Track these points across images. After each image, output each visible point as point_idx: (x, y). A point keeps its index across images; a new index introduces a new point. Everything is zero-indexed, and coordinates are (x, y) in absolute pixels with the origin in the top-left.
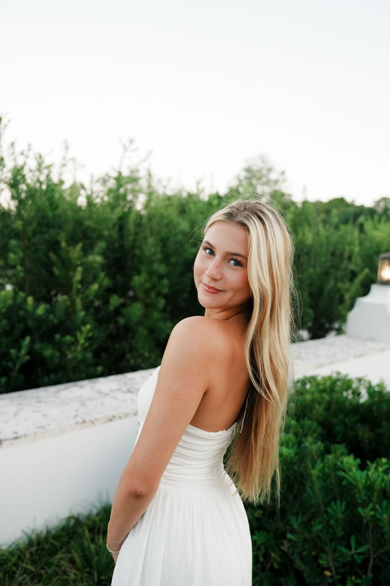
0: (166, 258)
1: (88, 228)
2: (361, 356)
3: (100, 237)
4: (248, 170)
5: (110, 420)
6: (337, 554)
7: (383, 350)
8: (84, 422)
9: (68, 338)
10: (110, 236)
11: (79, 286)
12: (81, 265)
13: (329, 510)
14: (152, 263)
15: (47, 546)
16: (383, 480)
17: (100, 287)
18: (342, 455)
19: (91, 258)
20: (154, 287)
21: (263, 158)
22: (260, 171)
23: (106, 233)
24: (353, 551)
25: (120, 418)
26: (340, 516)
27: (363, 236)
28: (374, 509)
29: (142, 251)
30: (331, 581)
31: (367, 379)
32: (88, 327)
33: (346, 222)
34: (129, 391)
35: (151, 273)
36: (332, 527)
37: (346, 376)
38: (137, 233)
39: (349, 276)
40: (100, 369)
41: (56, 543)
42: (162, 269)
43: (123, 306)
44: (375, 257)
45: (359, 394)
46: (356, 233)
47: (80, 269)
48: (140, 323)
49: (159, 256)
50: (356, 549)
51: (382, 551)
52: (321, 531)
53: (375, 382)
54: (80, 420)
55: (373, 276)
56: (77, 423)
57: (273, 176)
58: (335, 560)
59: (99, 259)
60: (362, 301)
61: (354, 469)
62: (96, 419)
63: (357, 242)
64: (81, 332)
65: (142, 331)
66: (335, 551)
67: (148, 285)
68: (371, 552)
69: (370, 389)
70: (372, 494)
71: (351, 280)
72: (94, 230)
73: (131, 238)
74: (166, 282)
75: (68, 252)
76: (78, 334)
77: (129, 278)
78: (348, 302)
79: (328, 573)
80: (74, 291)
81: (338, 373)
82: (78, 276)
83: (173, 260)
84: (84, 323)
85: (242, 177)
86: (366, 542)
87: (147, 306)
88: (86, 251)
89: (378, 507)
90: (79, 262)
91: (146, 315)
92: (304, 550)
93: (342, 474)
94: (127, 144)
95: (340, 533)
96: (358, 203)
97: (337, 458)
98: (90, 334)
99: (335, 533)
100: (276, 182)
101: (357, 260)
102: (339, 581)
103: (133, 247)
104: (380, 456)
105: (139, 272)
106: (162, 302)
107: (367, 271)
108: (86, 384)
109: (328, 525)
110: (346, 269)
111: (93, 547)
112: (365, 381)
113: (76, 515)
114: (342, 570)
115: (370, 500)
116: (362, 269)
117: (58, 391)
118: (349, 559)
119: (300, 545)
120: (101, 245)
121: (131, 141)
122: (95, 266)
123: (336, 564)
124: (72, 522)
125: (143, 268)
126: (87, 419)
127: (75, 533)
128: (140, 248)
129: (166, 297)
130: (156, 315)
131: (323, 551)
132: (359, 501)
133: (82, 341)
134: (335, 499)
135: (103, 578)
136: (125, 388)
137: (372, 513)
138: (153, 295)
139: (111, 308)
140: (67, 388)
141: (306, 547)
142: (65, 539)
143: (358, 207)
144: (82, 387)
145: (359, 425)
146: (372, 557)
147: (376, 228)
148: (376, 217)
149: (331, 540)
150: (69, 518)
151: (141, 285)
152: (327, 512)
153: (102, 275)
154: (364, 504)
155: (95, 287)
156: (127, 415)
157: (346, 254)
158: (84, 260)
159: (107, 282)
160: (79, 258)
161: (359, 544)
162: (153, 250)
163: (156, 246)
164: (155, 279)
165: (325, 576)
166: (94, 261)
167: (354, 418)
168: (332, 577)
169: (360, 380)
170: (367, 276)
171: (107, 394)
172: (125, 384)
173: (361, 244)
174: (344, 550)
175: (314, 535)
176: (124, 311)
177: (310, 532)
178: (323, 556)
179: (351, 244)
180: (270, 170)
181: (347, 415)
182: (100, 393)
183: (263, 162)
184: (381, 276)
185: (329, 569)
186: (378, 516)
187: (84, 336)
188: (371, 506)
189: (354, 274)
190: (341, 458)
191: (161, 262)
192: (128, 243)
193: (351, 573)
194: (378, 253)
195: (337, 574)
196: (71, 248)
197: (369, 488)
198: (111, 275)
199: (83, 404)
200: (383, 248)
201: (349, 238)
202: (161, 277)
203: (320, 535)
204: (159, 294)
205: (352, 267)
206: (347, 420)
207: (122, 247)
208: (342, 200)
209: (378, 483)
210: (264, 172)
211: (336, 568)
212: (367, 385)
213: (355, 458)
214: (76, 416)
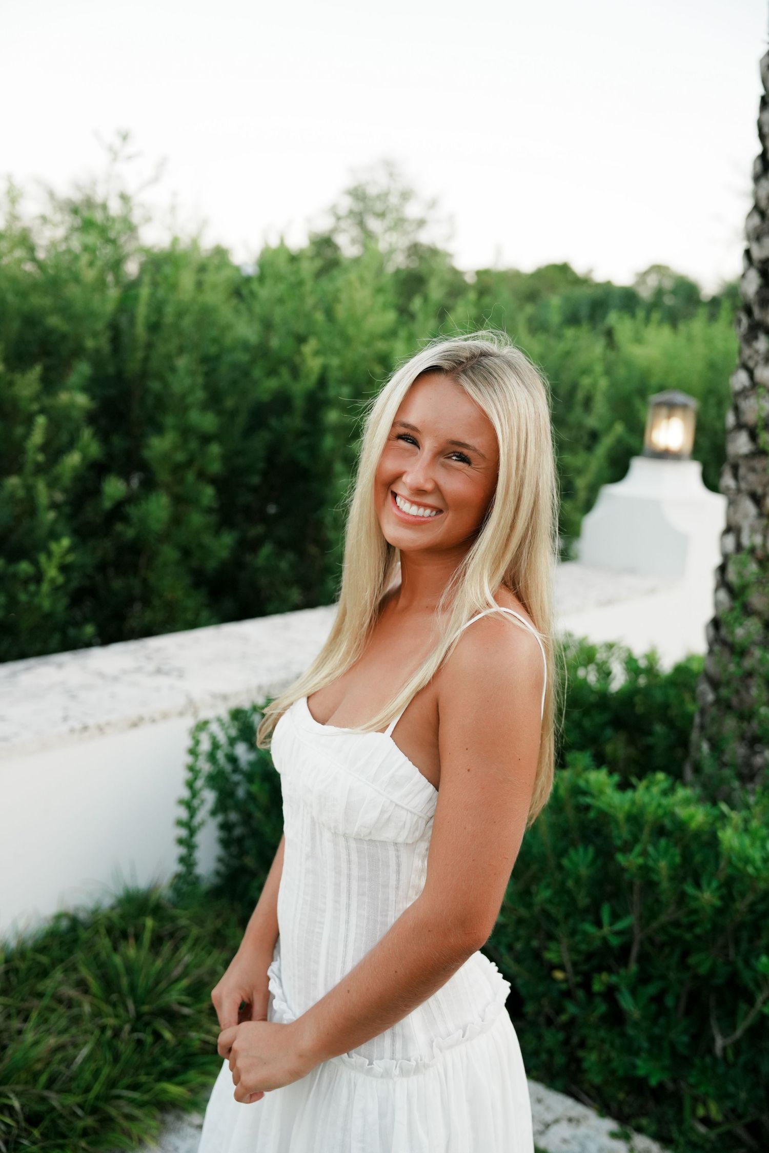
0: (214, 400)
1: (50, 332)
2: (609, 602)
3: (78, 352)
4: (358, 194)
5: (135, 725)
6: (578, 938)
7: (652, 591)
8: (85, 728)
9: (24, 567)
10: (97, 351)
11: (40, 458)
12: (42, 411)
13: (565, 862)
14: (186, 409)
15: (23, 966)
16: (659, 805)
17: (84, 458)
18: (586, 769)
19: (64, 397)
20: (190, 462)
21: (390, 167)
22: (383, 196)
23: (90, 344)
24: (606, 929)
25: (153, 721)
26: (584, 871)
27: (611, 355)
28: (644, 853)
29: (166, 385)
30: (564, 986)
31: (625, 644)
32: (66, 542)
33: (573, 319)
34: (159, 671)
35: (186, 432)
36: (568, 892)
37: (585, 639)
38: (150, 346)
39: (585, 439)
40: (89, 630)
41: (44, 959)
42: (207, 421)
43: (130, 499)
44: (637, 403)
45: (608, 674)
46: (599, 347)
47: (41, 420)
48: (165, 537)
49: (200, 395)
50: (611, 924)
51: (655, 925)
52: (550, 901)
53: (639, 650)
54: (78, 726)
55: (633, 441)
56: (72, 731)
57: (413, 211)
58: (573, 949)
59: (82, 400)
60: (612, 493)
61: (609, 791)
62: (108, 724)
63: (599, 368)
64: (50, 555)
65: (169, 553)
66: (573, 933)
67: (180, 457)
68: (636, 931)
69: (630, 663)
70: (641, 829)
71: (589, 448)
72: (64, 337)
73: (140, 355)
74: (215, 449)
75: (11, 384)
76: (42, 558)
77: (137, 442)
78: (582, 495)
79: (559, 975)
80: (29, 467)
81: (569, 635)
82: (37, 437)
83: (229, 403)
84: (54, 535)
85: (343, 210)
86: (627, 913)
87: (180, 501)
88: (50, 384)
89: (650, 849)
90: (35, 407)
91: (177, 520)
92: (518, 938)
93: (588, 800)
94: (117, 142)
95: (583, 900)
96: (600, 277)
97: (578, 775)
98: (70, 558)
99: (573, 901)
100: (421, 223)
101: (600, 406)
102: (579, 985)
103: (144, 375)
104: (655, 769)
105: (159, 430)
106: (208, 493)
107: (619, 428)
108: (65, 658)
109: (562, 890)
110: (580, 426)
111: (117, 960)
112: (620, 648)
113: (71, 911)
114: (585, 968)
115: (636, 840)
116: (610, 427)
117: (14, 674)
118: (597, 943)
119: (510, 930)
120: (83, 369)
121: (125, 137)
122: (76, 414)
123: (575, 957)
124: (64, 924)
125: (169, 420)
126: (91, 722)
127: (75, 940)
128: (161, 378)
129: (214, 481)
130: (197, 519)
131: (551, 937)
132: (618, 843)
133: (52, 572)
134: (573, 844)
135: (145, 1008)
136: (151, 667)
137: (640, 861)
138: (190, 477)
139: (107, 504)
140: (28, 669)
141: (522, 932)
142: (56, 952)
143: (598, 285)
144: (60, 666)
145: (609, 732)
146: (638, 936)
147: (638, 340)
148: (641, 314)
149: (567, 916)
150: (59, 917)
151: (166, 457)
152: (560, 867)
153: (87, 434)
154: (627, 848)
155: (74, 459)
156: (165, 716)
157: (580, 395)
158: (47, 401)
159: (95, 449)
160: (37, 398)
161: (616, 917)
162: (188, 382)
163: (192, 373)
164: (194, 445)
165: (554, 980)
166: (72, 405)
167: (600, 718)
168: (566, 981)
169: (610, 646)
170: (619, 441)
171: (115, 679)
172: (149, 658)
173: (608, 371)
174: (589, 928)
175: (536, 909)
176: (132, 511)
177: (529, 906)
178: (553, 945)
179: (586, 371)
180: (406, 196)
181: (587, 712)
182: (101, 675)
183: (391, 175)
184: (651, 440)
185: (561, 967)
186: (651, 863)
187: (56, 561)
188: (638, 849)
189: (594, 437)
190: (585, 775)
191: (206, 406)
192: (133, 366)
193: (600, 969)
194: (642, 392)
195: (576, 973)
196: (17, 377)
197: (635, 819)
198: (104, 436)
199: (73, 697)
200: (654, 381)
201: (583, 359)
202: (206, 439)
203: (549, 907)
204: (202, 475)
205: (592, 421)
206: (587, 723)
207: (119, 375)
208: (564, 269)
209: (651, 809)
210: (394, 200)
211: (575, 964)
212: (624, 655)
213: (610, 773)
214: (65, 719)
